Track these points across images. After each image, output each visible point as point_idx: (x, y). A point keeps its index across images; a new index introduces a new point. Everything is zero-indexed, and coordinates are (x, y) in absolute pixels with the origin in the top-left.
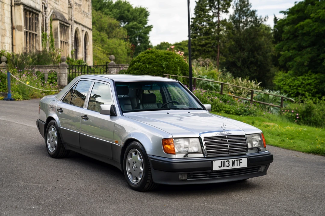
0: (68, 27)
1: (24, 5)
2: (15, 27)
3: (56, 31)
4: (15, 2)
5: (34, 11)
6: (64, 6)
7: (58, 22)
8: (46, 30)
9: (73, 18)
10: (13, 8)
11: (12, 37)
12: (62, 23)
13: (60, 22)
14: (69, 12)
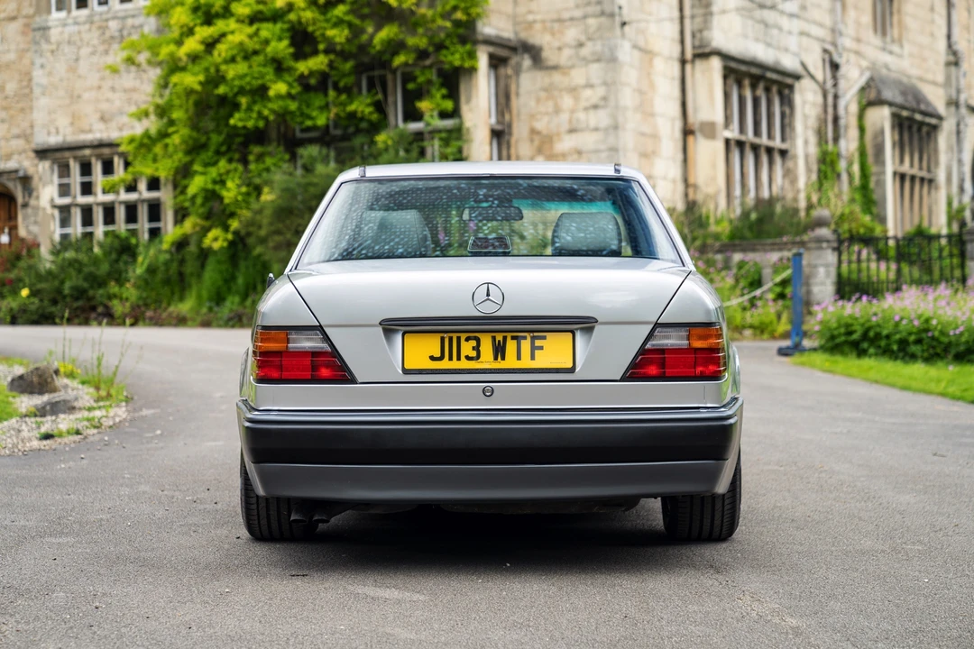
0: (935, 128)
1: (725, 57)
2: (696, 127)
3: (880, 139)
4: (694, 47)
5: (770, 75)
6: (924, 60)
7: (885, 112)
8: (836, 139)
9: (963, 97)
10: (688, 67)
11: (685, 160)
12: (905, 113)
13: (894, 109)
14: (948, 78)
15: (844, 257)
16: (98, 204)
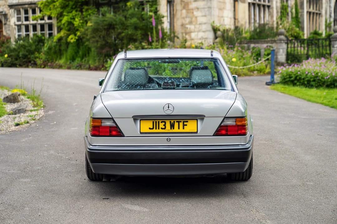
8: (287, 1)
11: (235, 11)
15: (289, 46)
16: (31, 24)
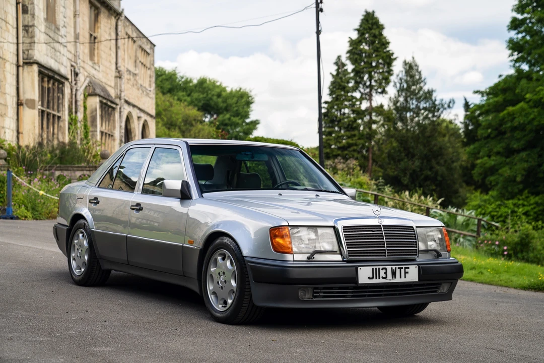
0: (114, 109)
1: (40, 65)
2: (24, 102)
3: (94, 114)
4: (23, 59)
5: (56, 77)
6: (107, 74)
7: (97, 99)
8: (76, 112)
9: (123, 95)
10: (21, 69)
11: (18, 119)
12: (104, 101)
13: (101, 99)
14: (116, 84)
